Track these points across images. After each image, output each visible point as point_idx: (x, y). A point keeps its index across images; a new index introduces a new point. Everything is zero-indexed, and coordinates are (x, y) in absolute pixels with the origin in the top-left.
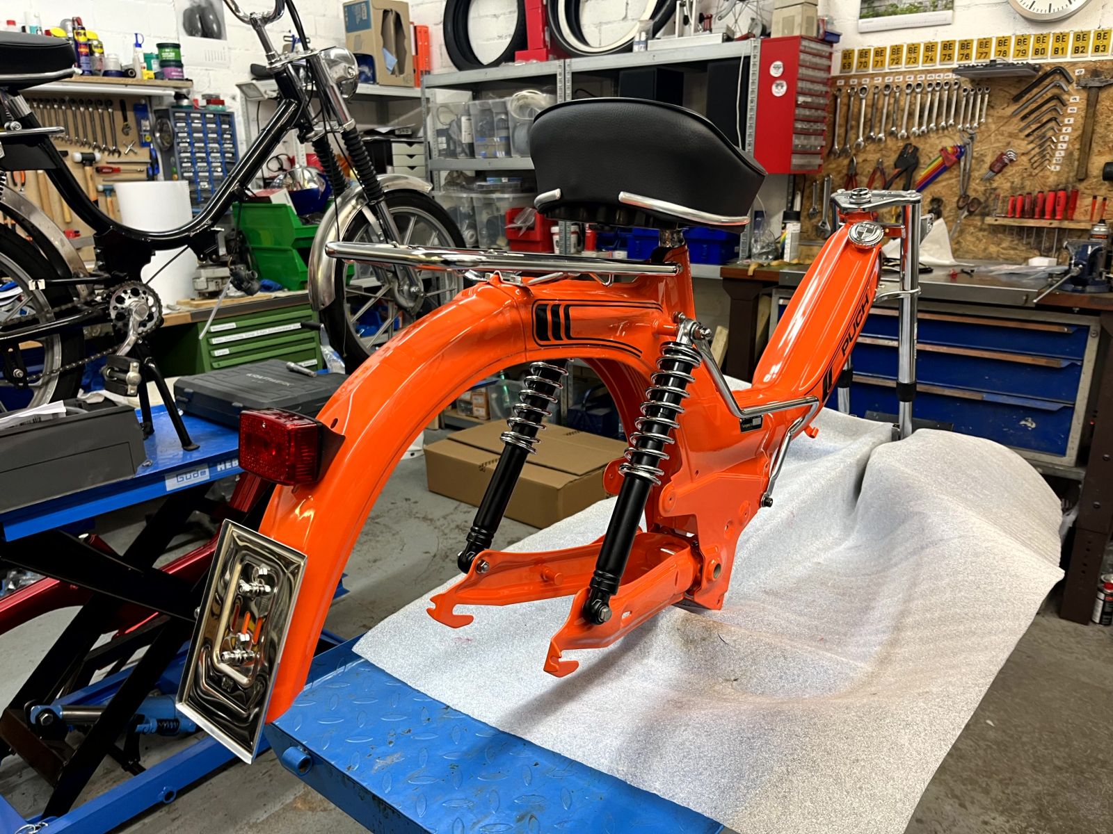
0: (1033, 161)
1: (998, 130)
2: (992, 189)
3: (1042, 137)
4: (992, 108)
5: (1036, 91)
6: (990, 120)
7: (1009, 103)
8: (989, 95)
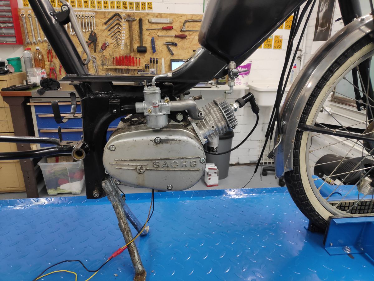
0: (115, 46)
1: (101, 34)
2: (103, 56)
3: (116, 37)
4: (97, 26)
5: (111, 21)
6: (98, 31)
7: (103, 25)
8: (95, 22)
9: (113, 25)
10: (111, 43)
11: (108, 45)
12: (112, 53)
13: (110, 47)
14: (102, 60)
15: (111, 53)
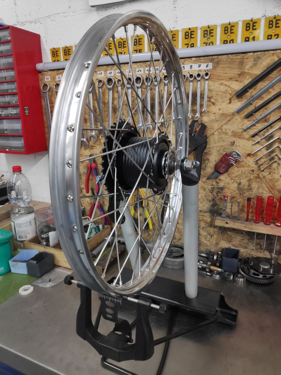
0: (260, 163)
1: (221, 128)
2: (218, 188)
3: (271, 137)
4: (214, 104)
5: (261, 85)
6: (212, 117)
7: (230, 100)
8: (209, 90)
9: (266, 97)
10: (249, 155)
11: (236, 161)
12: (247, 183)
13: (243, 166)
14: (213, 200)
15: (244, 182)
